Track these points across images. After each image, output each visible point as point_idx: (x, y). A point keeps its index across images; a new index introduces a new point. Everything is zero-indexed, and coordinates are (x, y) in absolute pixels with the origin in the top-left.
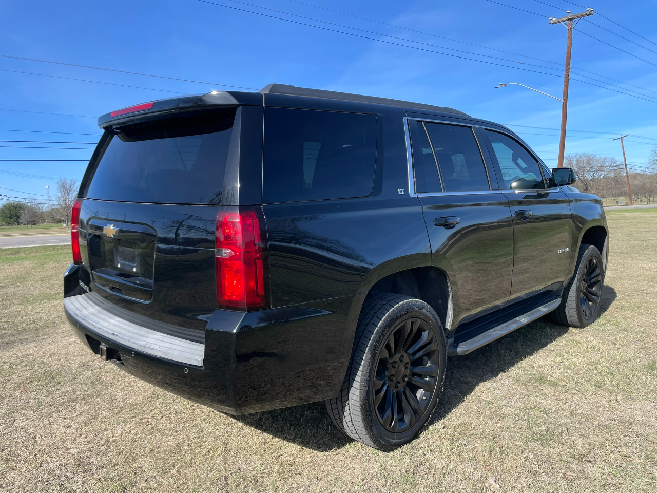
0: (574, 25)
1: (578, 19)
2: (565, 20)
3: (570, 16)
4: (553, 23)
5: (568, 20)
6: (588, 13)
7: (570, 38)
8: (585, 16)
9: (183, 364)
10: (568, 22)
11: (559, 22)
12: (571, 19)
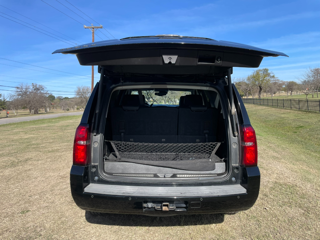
0: (95, 31)
1: (96, 29)
2: (91, 28)
3: (93, 27)
4: (85, 28)
5: (92, 28)
6: (101, 27)
7: (93, 36)
8: (99, 28)
9: (236, 195)
10: (92, 29)
11: (88, 28)
12: (94, 28)
